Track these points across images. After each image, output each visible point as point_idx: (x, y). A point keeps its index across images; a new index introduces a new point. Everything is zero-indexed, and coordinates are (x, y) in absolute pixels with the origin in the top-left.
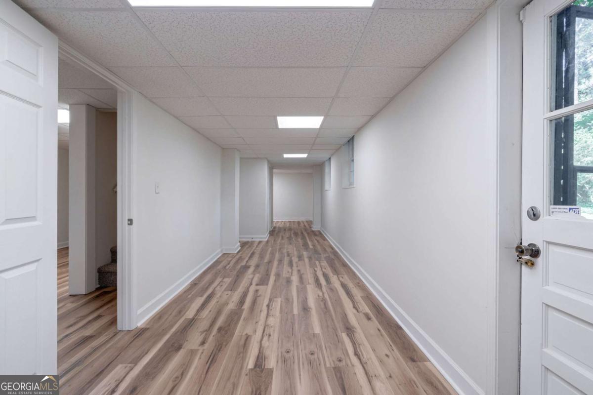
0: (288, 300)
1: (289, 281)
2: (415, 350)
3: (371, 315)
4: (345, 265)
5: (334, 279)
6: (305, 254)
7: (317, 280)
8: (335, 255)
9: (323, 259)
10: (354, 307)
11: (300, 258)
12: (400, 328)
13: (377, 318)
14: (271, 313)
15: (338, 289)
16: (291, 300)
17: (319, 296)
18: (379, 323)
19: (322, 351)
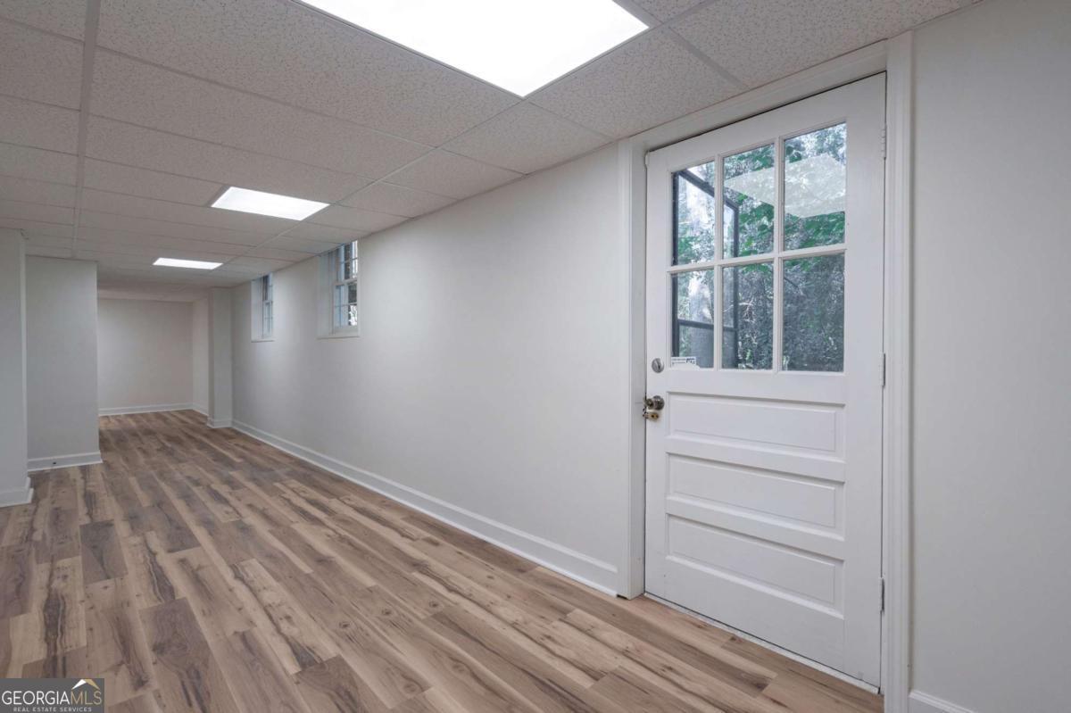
0: (272, 557)
1: (245, 529)
2: (517, 561)
3: (435, 538)
4: (339, 480)
5: (334, 504)
6: (235, 474)
7: (304, 514)
8: (303, 467)
9: (286, 477)
10: (403, 536)
11: (230, 482)
12: (484, 542)
13: (446, 539)
14: (257, 585)
15: (353, 517)
16: (280, 556)
17: (329, 536)
18: (454, 545)
19: (400, 605)
